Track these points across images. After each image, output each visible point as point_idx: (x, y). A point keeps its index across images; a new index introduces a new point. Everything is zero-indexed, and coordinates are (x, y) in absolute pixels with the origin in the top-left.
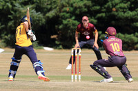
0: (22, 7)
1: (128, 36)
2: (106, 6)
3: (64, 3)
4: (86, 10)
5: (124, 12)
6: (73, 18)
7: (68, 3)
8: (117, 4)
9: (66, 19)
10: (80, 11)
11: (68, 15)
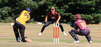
1: (87, 16)
5: (85, 2)
6: (55, 5)
9: (50, 5)
11: (51, 3)
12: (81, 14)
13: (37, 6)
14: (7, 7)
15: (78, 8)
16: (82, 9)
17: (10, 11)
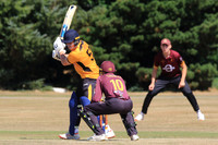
0: (18, 26)
2: (145, 24)
3: (83, 21)
4: (115, 30)
6: (97, 43)
7: (88, 21)
8: (161, 22)
10: (106, 33)
11: (88, 38)
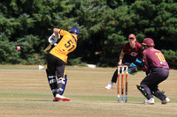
0: (63, 19)
2: (155, 20)
3: (110, 16)
4: (133, 23)
5: (176, 27)
6: (120, 32)
7: (114, 16)
8: (167, 18)
12: (168, 50)
13: (87, 34)
14: (31, 35)
15: (162, 38)
16: (170, 39)
17: (36, 42)
